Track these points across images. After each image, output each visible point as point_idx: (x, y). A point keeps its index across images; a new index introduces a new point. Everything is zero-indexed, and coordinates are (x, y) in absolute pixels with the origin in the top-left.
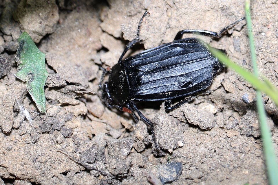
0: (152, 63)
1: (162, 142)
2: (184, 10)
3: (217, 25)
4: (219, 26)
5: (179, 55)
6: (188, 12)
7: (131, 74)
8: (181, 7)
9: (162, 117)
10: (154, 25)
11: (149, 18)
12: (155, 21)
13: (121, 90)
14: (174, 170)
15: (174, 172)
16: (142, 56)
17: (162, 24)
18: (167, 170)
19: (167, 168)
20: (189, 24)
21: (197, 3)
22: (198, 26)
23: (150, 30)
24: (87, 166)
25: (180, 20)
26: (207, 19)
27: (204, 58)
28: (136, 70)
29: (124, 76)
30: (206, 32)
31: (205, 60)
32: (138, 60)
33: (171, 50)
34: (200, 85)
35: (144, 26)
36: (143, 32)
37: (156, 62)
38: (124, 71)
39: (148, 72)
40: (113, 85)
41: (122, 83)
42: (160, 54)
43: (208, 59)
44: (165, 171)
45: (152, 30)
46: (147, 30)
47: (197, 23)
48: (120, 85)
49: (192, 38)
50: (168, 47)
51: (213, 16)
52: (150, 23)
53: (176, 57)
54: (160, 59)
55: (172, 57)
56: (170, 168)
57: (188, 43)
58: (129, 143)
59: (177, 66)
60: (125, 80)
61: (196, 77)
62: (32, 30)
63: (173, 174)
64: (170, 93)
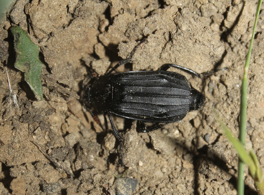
0: (137, 86)
1: (126, 161)
2: (178, 48)
3: (202, 68)
4: (203, 68)
5: (164, 86)
6: (181, 51)
7: (116, 90)
8: (176, 44)
9: (132, 137)
10: (148, 52)
11: (146, 45)
12: (150, 49)
13: (104, 101)
14: (130, 187)
15: (130, 189)
16: (130, 77)
17: (155, 54)
18: (125, 185)
19: (125, 183)
20: (179, 60)
21: (192, 46)
22: (185, 64)
23: (143, 55)
24: (55, 163)
25: (171, 55)
26: (195, 60)
27: (185, 96)
28: (122, 88)
29: (111, 90)
30: (191, 71)
31: (185, 98)
32: (126, 79)
33: (157, 79)
34: (173, 118)
35: (139, 50)
36: (136, 55)
37: (141, 86)
38: (111, 86)
39: (132, 93)
40: (97, 93)
41: (106, 95)
42: (147, 80)
43: (188, 98)
44: (123, 187)
45: (145, 56)
46: (141, 54)
47: (185, 61)
48: (104, 97)
49: (178, 73)
50: (155, 76)
51: (202, 59)
52: (145, 50)
53: (160, 88)
54: (145, 85)
55: (156, 86)
56: (128, 184)
57: (174, 77)
58: (97, 150)
59: (159, 97)
60: (110, 94)
61: (173, 111)
62: (38, 27)
63: (129, 191)
64: (145, 117)
